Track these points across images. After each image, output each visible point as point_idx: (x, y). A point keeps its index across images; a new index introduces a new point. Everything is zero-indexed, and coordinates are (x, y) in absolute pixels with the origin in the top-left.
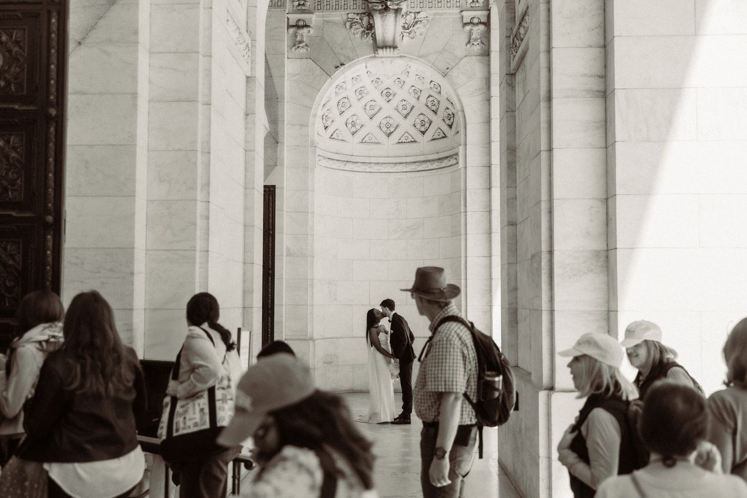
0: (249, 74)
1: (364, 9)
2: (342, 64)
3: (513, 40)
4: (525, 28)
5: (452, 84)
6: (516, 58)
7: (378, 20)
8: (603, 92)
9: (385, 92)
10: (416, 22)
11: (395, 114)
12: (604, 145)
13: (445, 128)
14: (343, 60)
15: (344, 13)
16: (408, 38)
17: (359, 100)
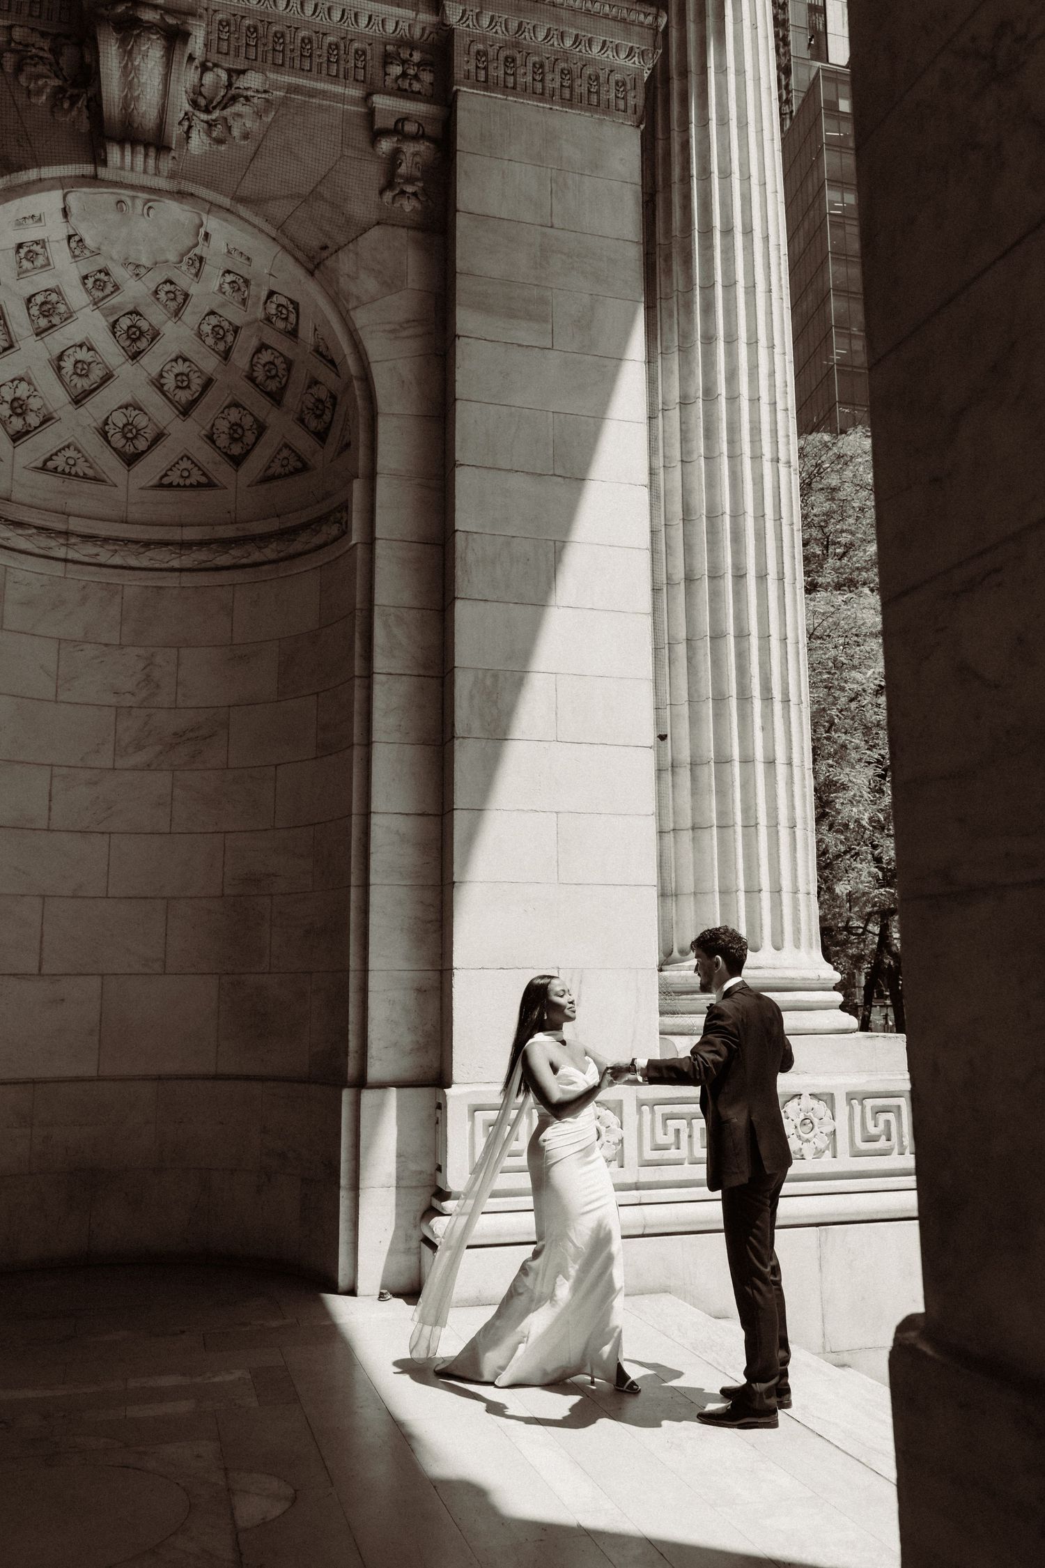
1: (68, 22)
5: (338, 299)
7: (109, 47)
9: (125, 323)
10: (234, 99)
11: (152, 400)
13: (304, 443)
16: (204, 137)
17: (39, 333)
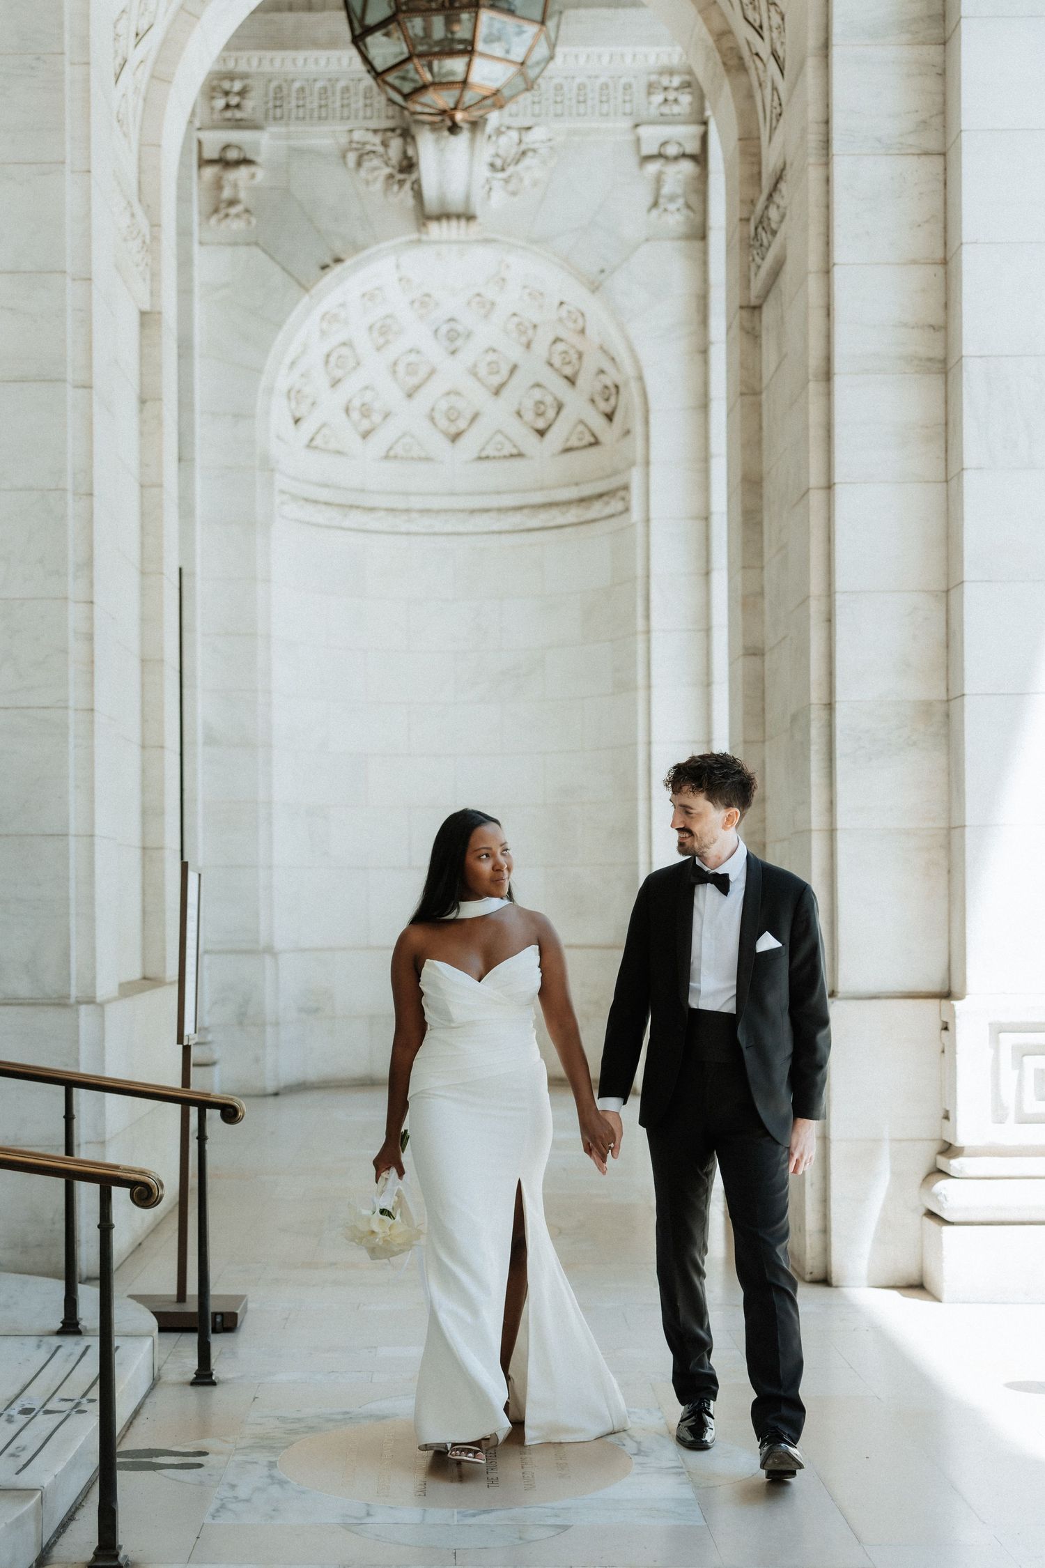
0: (147, 307)
1: (393, 117)
2: (338, 260)
3: (756, 229)
4: (781, 209)
5: (615, 311)
6: (763, 272)
7: (427, 147)
8: (940, 361)
9: (444, 328)
10: (524, 153)
11: (470, 386)
12: (942, 477)
13: (598, 423)
14: (338, 247)
15: (340, 128)
16: (502, 193)
17: (378, 349)
